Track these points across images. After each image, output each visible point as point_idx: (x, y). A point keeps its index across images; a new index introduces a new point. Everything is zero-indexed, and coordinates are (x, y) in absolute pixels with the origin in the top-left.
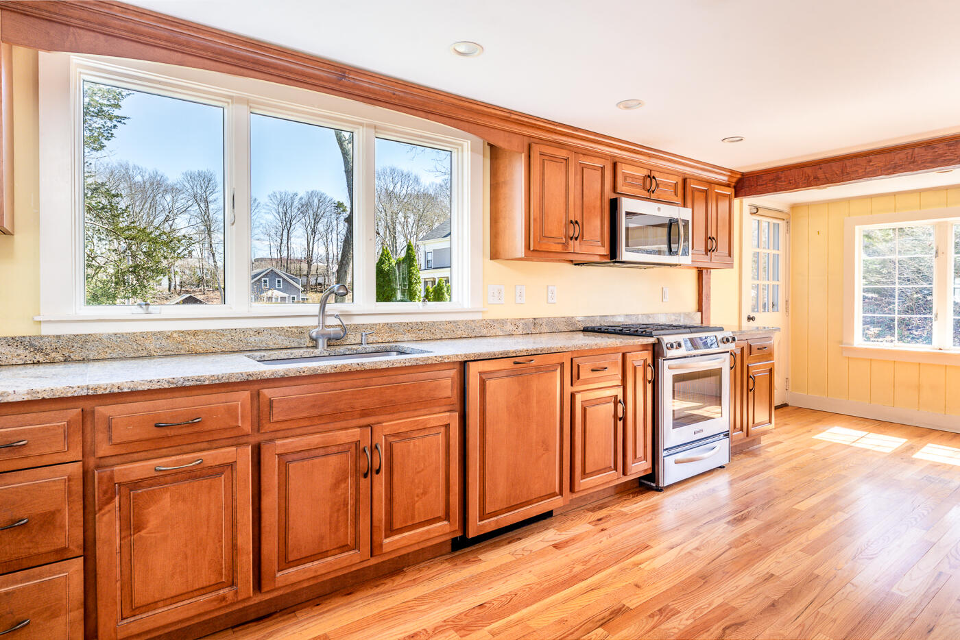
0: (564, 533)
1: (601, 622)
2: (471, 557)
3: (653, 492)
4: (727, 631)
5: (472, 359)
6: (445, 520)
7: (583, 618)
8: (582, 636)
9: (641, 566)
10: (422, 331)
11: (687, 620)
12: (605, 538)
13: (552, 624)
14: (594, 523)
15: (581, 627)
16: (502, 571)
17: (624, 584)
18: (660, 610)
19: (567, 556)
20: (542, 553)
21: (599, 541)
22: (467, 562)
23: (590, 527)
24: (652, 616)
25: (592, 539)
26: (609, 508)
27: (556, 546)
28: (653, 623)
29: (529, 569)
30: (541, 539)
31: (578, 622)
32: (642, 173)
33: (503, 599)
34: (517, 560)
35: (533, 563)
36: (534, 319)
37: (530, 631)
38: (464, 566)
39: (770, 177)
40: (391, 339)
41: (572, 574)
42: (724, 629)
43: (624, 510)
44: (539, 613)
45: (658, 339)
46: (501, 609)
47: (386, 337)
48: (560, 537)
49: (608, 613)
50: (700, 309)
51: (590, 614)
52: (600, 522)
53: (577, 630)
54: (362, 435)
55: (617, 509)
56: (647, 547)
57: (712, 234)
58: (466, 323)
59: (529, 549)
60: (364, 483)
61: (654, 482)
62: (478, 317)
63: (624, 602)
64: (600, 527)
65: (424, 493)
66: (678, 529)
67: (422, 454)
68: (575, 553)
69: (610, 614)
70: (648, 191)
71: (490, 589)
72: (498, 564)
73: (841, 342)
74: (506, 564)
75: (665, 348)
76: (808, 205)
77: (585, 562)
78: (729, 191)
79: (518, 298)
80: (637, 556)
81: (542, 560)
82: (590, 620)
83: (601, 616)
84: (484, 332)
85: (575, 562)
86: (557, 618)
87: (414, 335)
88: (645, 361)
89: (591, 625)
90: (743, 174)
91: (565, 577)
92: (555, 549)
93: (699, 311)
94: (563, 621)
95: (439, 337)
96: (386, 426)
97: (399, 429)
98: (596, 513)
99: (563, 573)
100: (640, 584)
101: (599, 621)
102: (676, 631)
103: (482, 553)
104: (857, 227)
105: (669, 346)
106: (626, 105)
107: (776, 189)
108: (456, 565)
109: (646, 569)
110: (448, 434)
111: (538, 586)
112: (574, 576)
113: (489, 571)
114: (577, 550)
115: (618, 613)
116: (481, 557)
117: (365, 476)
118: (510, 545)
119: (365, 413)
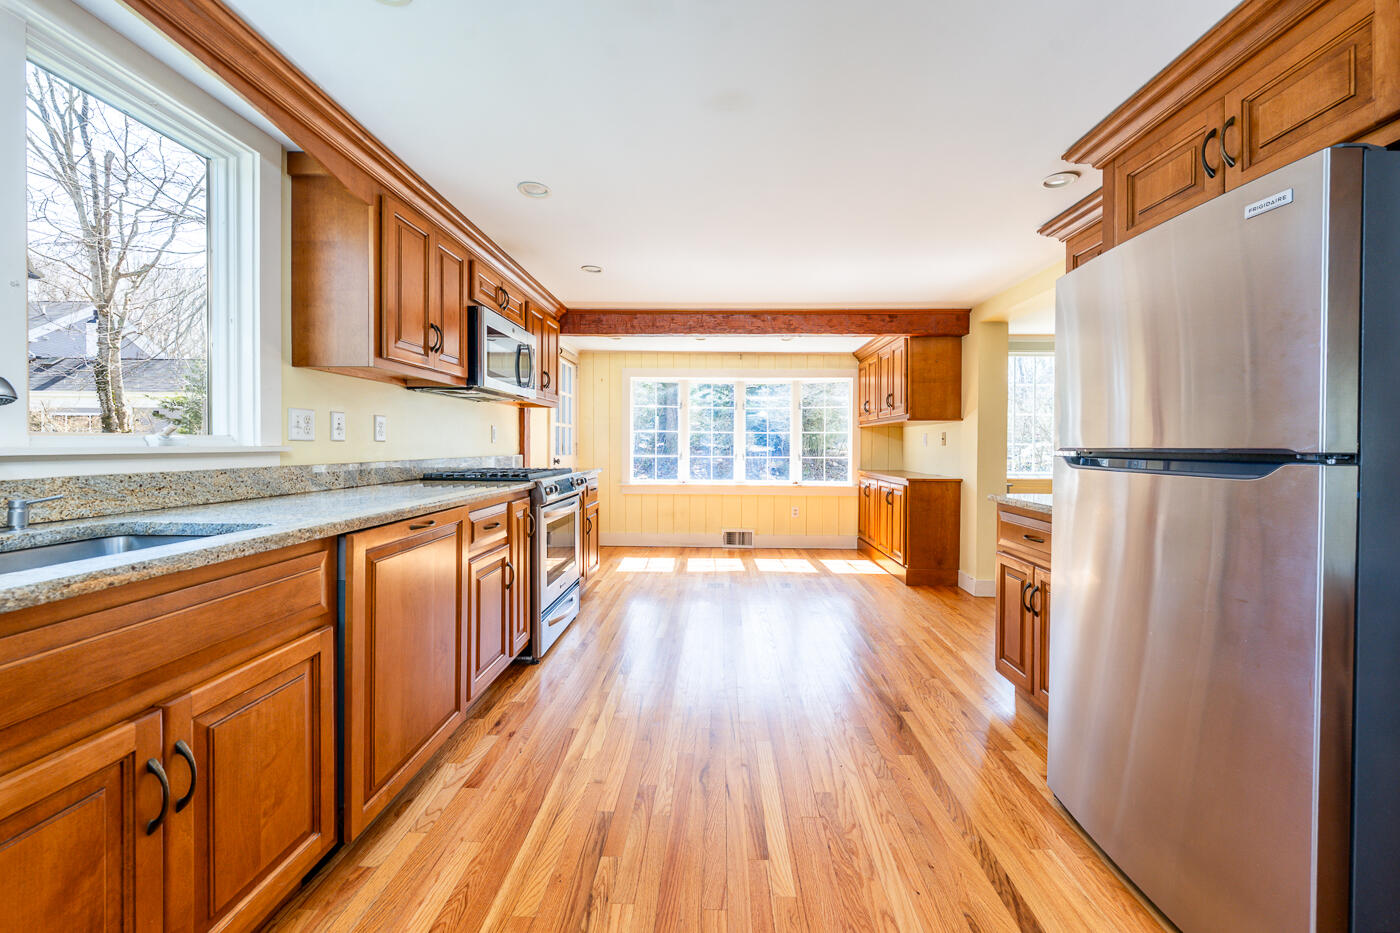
0: (466, 762)
1: (597, 851)
2: (347, 874)
3: (530, 667)
4: (704, 780)
5: (356, 529)
6: (312, 831)
7: (575, 859)
8: (592, 882)
9: (585, 756)
10: (164, 492)
11: (667, 790)
12: (521, 743)
13: (546, 893)
14: (494, 732)
15: (582, 872)
16: (420, 867)
17: (584, 788)
18: (638, 795)
19: (494, 790)
20: (457, 806)
21: (517, 751)
22: (346, 886)
23: (492, 739)
24: (637, 807)
25: (507, 751)
26: (498, 705)
27: (471, 784)
28: (644, 815)
29: (459, 836)
30: (441, 786)
31: (574, 868)
32: (495, 283)
33: (455, 905)
34: (429, 834)
35: (457, 825)
36: (361, 464)
37: (528, 924)
38: (345, 896)
39: (593, 318)
40: (84, 511)
41: (518, 810)
42: (701, 780)
43: (517, 699)
44: (519, 889)
45: (536, 483)
46: (461, 923)
47: (73, 507)
48: (467, 769)
49: (595, 832)
50: (522, 451)
51: (578, 848)
52: (501, 727)
53: (581, 877)
54: (140, 736)
55: (507, 702)
56: (573, 732)
57: (545, 369)
58: (255, 472)
59: (436, 808)
60: (147, 848)
61: (529, 656)
62: (274, 462)
63: (601, 809)
64: (505, 733)
65: (278, 802)
66: (586, 699)
67: (272, 727)
68: (500, 780)
69: (599, 834)
70: (501, 306)
71: (420, 904)
72: (405, 857)
73: (620, 481)
74: (417, 850)
75: (544, 494)
76: (594, 353)
77: (523, 784)
78: (555, 326)
79: (336, 432)
80: (571, 749)
81: (466, 812)
82: (583, 856)
83: (592, 842)
84: (286, 487)
85: (510, 791)
86: (546, 881)
87: (146, 500)
88: (525, 511)
89: (589, 862)
90: (568, 310)
91: (512, 819)
92: (471, 790)
93: (520, 453)
94: (556, 879)
95: (201, 499)
96: (196, 695)
97: (228, 693)
98: (487, 718)
99: (508, 814)
100: (598, 779)
101: (594, 850)
102: (668, 809)
103: (363, 857)
104: (632, 379)
105: (548, 490)
106: (527, 188)
107: (598, 332)
108: (328, 903)
109: (591, 757)
110: (316, 672)
111: (489, 854)
112: (523, 812)
113: (398, 876)
114: (500, 776)
115: (604, 826)
116: (366, 862)
117: (151, 829)
118: (401, 819)
119: (145, 680)
